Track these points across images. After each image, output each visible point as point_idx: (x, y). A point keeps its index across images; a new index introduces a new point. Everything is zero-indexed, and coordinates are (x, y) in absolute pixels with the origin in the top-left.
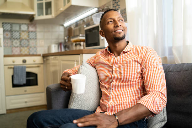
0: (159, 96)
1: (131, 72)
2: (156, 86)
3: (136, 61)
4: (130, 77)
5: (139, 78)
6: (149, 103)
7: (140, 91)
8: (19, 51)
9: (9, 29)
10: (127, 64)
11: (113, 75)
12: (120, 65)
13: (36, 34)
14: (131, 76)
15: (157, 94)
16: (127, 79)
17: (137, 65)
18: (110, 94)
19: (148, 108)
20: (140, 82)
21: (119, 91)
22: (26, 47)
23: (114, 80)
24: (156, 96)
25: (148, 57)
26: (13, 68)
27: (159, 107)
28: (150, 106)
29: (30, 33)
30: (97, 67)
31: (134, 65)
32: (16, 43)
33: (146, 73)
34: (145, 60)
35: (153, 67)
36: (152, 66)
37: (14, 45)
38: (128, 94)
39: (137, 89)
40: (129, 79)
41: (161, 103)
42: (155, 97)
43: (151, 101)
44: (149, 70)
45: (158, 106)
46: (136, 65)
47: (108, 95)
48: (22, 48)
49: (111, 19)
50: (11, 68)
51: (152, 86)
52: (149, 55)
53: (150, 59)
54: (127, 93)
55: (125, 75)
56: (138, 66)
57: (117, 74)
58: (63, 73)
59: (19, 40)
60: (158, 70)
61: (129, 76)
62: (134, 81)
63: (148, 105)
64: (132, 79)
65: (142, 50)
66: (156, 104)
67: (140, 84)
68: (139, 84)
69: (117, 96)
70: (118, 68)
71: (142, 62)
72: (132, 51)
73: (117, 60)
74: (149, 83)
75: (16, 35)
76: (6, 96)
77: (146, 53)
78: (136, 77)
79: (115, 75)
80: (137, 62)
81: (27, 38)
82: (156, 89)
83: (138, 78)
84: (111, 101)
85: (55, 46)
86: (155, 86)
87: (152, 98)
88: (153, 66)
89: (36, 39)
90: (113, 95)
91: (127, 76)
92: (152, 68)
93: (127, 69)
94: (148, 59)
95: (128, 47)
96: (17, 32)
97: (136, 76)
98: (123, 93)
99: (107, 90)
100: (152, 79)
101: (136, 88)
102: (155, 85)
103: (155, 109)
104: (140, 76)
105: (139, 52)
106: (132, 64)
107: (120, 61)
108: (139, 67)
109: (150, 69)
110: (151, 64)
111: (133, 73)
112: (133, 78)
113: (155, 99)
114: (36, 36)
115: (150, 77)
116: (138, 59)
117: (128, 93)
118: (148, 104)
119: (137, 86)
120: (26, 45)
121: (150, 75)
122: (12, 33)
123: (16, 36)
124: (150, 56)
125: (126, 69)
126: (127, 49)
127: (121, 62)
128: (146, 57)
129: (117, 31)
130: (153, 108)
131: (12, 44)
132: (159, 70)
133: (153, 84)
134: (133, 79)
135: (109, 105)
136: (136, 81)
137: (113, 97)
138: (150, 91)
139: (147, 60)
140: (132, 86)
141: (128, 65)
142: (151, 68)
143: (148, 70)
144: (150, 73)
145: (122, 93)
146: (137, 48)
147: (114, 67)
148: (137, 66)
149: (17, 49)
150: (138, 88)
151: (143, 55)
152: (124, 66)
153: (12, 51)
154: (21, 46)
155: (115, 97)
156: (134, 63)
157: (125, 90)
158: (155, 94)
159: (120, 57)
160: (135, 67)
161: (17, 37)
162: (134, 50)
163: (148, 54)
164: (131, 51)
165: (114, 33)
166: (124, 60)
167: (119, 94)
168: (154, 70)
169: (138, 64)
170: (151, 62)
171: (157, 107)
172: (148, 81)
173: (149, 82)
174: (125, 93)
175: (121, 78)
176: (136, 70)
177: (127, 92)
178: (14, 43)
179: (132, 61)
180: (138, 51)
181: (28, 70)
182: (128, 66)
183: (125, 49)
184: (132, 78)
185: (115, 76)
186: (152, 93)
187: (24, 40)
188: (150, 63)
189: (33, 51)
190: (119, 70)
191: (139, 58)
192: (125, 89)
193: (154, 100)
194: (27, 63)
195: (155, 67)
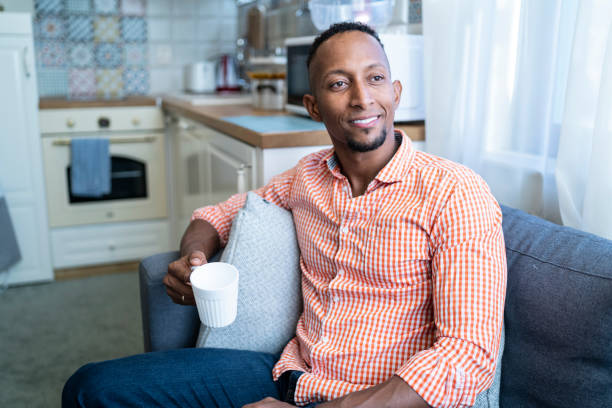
0: (470, 358)
1: (394, 256)
2: (466, 319)
3: (412, 222)
4: (389, 271)
5: (422, 274)
6: (430, 384)
7: (419, 317)
8: (90, 82)
9: (58, 10)
10: (384, 226)
11: (339, 258)
12: (363, 225)
13: (145, 24)
14: (391, 269)
15: (462, 351)
16: (379, 275)
17: (417, 235)
18: (325, 315)
19: (425, 398)
20: (423, 289)
21: (354, 309)
22: (115, 67)
23: (341, 272)
24: (458, 357)
25: (454, 211)
26: (71, 145)
27: (464, 394)
28: (432, 393)
29: (125, 22)
30: (295, 212)
31: (406, 234)
32: (81, 56)
33: (442, 266)
34: (444, 220)
35: (467, 250)
36: (464, 247)
37: (76, 61)
38: (380, 323)
39: (409, 310)
40: (387, 278)
41: (471, 382)
42: (454, 360)
43: (437, 378)
44: (453, 259)
45: (461, 392)
46: (411, 234)
47: (320, 316)
48: (100, 72)
49: (340, 72)
50: (62, 144)
51: (452, 317)
52: (458, 205)
53: (461, 220)
54: (375, 322)
55: (373, 264)
56: (419, 237)
57: (351, 255)
58: (193, 218)
59: (91, 46)
60: (481, 260)
61: (386, 269)
62: (403, 284)
63: (426, 390)
64: (398, 278)
65: (437, 182)
66: (454, 387)
67: (423, 295)
68: (417, 295)
69: (346, 325)
70: (354, 235)
71: (432, 228)
72: (403, 183)
73: (351, 211)
74: (446, 305)
75: (81, 27)
76: (52, 228)
77: (449, 197)
78: (408, 272)
79: (345, 256)
80: (418, 226)
81: (118, 39)
82: (462, 333)
83: (417, 274)
84: (325, 339)
85: (205, 69)
86: (463, 322)
87: (443, 365)
88: (468, 244)
89: (145, 41)
90: (334, 321)
91: (381, 268)
92: (464, 253)
93: (381, 246)
94: (452, 220)
95: (395, 164)
96: (81, 19)
97: (411, 269)
98: (365, 320)
99: (319, 300)
100: (457, 293)
101: (407, 307)
102: (463, 316)
103: (448, 403)
104: (423, 268)
105: (428, 190)
106: (397, 231)
107: (364, 212)
108: (421, 240)
109: (455, 256)
110: (461, 238)
111: (399, 262)
112: (400, 275)
113: (453, 371)
114: (145, 32)
115: (452, 282)
116: (419, 216)
117: (378, 320)
118: (426, 385)
119: (411, 300)
120: (115, 62)
121: (452, 276)
122: (66, 22)
123: (81, 31)
124: (459, 210)
125: (379, 243)
126: (389, 169)
127: (366, 215)
128: (448, 213)
129: (359, 122)
130: (442, 399)
131: (70, 60)
132: (486, 261)
133: (457, 310)
134: (401, 278)
135: (317, 353)
136: (408, 284)
137: (333, 326)
138: (445, 333)
139: (450, 223)
140: (395, 300)
141: (385, 232)
142: (458, 253)
143: (450, 256)
144: (452, 271)
145: (359, 319)
146: (423, 175)
147: (344, 230)
148: (414, 237)
149: (83, 75)
150: (412, 307)
151: (438, 202)
152: (374, 234)
153: (70, 82)
154: (98, 64)
155: (338, 327)
156: (407, 227)
157: (372, 310)
158: (458, 352)
159: (363, 202)
160: (408, 242)
161: (82, 35)
162: (414, 179)
163: (457, 200)
164: (400, 182)
165: (346, 126)
166: (376, 211)
167: (351, 321)
168: (470, 259)
169: (420, 232)
170: (462, 232)
171: (458, 395)
172: (444, 297)
173: (446, 300)
174: (370, 321)
175: (362, 269)
176: (411, 251)
177: (376, 317)
178: (74, 54)
179: (401, 221)
180: (425, 184)
181: (117, 150)
182: (387, 236)
183: (385, 170)
184: (395, 276)
185: (345, 260)
186: (449, 344)
187: (108, 46)
188: (459, 235)
189: (136, 82)
190: (357, 241)
191: (422, 215)
192: (373, 305)
193: (449, 373)
194: (114, 126)
195: (473, 250)
